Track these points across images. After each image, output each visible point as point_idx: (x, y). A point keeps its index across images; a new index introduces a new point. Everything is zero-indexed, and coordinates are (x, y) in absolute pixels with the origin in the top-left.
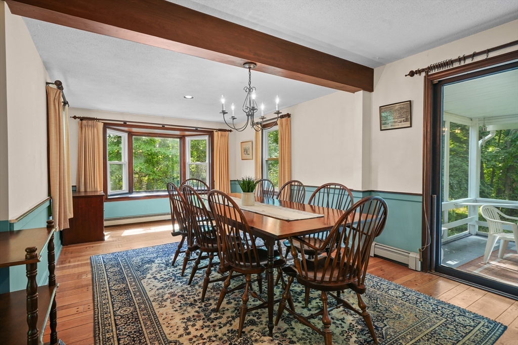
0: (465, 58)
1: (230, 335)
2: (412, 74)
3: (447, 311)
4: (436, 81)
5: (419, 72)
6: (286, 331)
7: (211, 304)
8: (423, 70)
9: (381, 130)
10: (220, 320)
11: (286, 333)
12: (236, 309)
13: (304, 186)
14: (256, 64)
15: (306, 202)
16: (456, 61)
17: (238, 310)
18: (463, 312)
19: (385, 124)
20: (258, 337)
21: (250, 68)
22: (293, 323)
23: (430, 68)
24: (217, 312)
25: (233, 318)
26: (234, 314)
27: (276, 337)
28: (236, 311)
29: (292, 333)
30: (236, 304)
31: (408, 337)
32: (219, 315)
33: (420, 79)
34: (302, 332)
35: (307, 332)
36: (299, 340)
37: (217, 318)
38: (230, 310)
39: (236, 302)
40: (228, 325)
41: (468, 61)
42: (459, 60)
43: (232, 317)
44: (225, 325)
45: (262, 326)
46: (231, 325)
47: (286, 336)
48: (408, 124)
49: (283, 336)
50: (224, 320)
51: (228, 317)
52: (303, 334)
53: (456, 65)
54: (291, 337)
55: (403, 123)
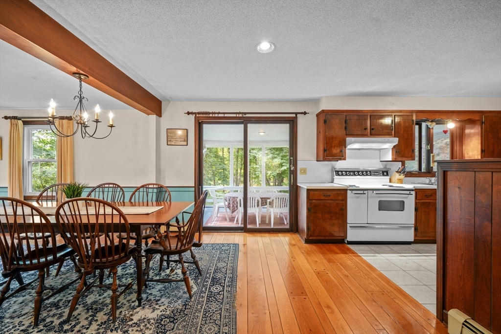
0: (215, 113)
1: (103, 326)
2: (188, 113)
3: (218, 247)
4: (200, 121)
5: (192, 113)
6: (147, 298)
7: (52, 322)
8: (195, 113)
9: (168, 145)
10: (81, 325)
11: (149, 299)
12: (88, 309)
13: (121, 188)
14: (88, 77)
15: (127, 200)
16: (211, 113)
17: (92, 309)
18: (223, 245)
19: (171, 141)
20: (131, 313)
21: (80, 79)
22: (148, 291)
23: (199, 113)
24: (68, 322)
25: (94, 316)
26: (90, 313)
27: (144, 304)
28: (91, 311)
29: (152, 297)
30: (84, 307)
31: (211, 265)
32: (74, 323)
33: (192, 117)
34: (159, 292)
35: (162, 290)
36: (161, 297)
37: (75, 326)
38: (83, 313)
39: (81, 306)
40: (94, 323)
41: (216, 115)
42: (213, 113)
43: (90, 316)
44: (90, 324)
45: (126, 306)
46: (97, 321)
47: (151, 300)
48: (185, 143)
49: (149, 301)
50: (85, 323)
51: (87, 318)
52: (161, 293)
53: (211, 115)
54: (154, 299)
55: (182, 142)
